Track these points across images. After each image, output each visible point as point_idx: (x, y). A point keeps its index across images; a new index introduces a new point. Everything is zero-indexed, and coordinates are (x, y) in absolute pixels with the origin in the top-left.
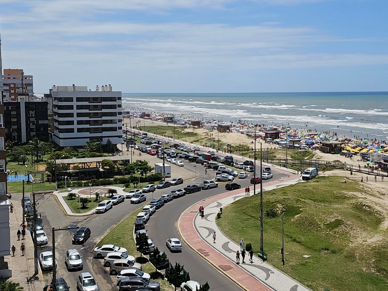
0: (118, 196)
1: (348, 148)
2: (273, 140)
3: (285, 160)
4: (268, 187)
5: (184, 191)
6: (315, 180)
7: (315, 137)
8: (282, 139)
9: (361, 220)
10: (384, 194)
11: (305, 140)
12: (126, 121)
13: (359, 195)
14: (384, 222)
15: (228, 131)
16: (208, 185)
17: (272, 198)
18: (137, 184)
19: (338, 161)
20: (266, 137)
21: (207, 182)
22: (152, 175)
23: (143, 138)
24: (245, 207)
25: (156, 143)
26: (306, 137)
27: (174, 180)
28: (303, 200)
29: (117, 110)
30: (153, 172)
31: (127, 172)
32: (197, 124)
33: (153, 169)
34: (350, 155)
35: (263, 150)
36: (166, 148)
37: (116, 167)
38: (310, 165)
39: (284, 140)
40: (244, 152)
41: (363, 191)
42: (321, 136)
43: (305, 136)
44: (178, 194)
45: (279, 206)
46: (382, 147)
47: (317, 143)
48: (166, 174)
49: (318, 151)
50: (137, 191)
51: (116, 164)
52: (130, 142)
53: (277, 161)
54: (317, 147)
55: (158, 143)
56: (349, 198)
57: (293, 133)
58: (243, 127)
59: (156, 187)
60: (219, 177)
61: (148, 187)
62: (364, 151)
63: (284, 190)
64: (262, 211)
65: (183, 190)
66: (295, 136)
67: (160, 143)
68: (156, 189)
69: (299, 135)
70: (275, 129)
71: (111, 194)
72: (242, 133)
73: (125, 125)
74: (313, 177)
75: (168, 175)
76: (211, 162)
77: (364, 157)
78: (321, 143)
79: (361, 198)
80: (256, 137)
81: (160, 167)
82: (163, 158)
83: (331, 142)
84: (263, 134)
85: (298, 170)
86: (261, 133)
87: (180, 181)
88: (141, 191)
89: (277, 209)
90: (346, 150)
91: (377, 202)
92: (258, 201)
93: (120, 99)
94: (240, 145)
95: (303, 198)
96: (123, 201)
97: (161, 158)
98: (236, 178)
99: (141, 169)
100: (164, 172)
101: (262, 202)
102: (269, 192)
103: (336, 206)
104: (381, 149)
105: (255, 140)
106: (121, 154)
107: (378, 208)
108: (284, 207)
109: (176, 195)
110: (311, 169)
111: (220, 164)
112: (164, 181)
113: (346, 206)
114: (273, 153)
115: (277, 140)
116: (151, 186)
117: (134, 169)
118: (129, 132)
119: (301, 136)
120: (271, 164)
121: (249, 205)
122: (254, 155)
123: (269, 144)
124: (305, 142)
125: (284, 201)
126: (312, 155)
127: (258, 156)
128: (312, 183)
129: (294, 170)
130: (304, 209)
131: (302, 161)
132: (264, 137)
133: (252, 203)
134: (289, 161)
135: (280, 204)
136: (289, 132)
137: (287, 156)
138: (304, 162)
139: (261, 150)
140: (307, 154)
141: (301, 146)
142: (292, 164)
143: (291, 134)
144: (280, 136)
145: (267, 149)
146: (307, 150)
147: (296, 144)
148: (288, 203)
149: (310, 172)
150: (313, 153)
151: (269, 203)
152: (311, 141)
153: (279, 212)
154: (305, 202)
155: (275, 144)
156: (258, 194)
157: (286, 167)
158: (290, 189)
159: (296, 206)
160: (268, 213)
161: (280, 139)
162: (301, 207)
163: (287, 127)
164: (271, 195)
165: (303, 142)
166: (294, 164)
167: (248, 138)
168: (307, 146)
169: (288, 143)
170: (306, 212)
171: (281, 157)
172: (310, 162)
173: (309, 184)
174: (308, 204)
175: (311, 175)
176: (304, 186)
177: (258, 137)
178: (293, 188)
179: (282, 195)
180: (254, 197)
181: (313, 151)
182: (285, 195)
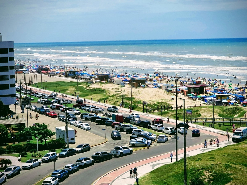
0: (12, 167)
2: (197, 95)
3: (211, 119)
4: (194, 151)
5: (92, 159)
8: (207, 93)
12: (19, 76)
15: (143, 85)
16: (121, 151)
17: (197, 164)
18: (35, 152)
20: (189, 92)
21: (119, 149)
22: (53, 141)
23: (41, 97)
24: (165, 177)
25: (56, 102)
26: (235, 91)
27: (79, 146)
28: (234, 166)
29: (9, 64)
30: (54, 137)
31: (22, 138)
32: (105, 78)
33: (54, 134)
35: (186, 108)
36: (69, 109)
37: (9, 132)
38: (241, 124)
39: (210, 95)
40: (163, 111)
43: (234, 90)
44: (85, 164)
45: (206, 173)
48: (70, 139)
50: (35, 161)
51: (9, 129)
52: (25, 102)
53: (202, 121)
55: (59, 103)
58: (161, 80)
59: (58, 155)
60: (133, 141)
61: (48, 155)
63: (211, 155)
64: (186, 180)
65: (90, 158)
66: (222, 90)
67: (61, 102)
68: (58, 158)
69: (228, 88)
70: (199, 83)
71: (4, 165)
72: (160, 88)
73: (19, 82)
74: (245, 138)
75: (72, 141)
76: (124, 124)
80: (177, 92)
81: (63, 131)
82: (66, 121)
84: (185, 89)
85: (227, 130)
86: (182, 88)
87: (87, 148)
88: (40, 160)
89: (204, 177)
92: (181, 169)
93: (12, 50)
94: (159, 103)
95: (234, 164)
96: (19, 173)
97: (63, 121)
98: (155, 143)
99: (39, 134)
100: (67, 137)
101: (185, 170)
102: (193, 158)
105: (177, 96)
106: (14, 116)
108: (211, 175)
109: (83, 165)
110: (242, 129)
111: (134, 126)
112: (68, 147)
114: (197, 111)
115: (202, 95)
116: (52, 155)
117: (30, 134)
118: (23, 90)
119: (229, 90)
120: (195, 124)
121: (170, 174)
122: (175, 115)
123: (193, 101)
124: (234, 98)
125: (212, 167)
126: (243, 112)
127: (181, 115)
128: (243, 145)
129: (223, 130)
130: (235, 176)
131: (232, 119)
132: (186, 92)
133: (174, 171)
134: (216, 121)
135: (207, 172)
136: (216, 85)
137: (214, 114)
138: (234, 121)
139: (184, 108)
140: (238, 111)
141: (230, 102)
142: (220, 123)
143: (218, 88)
144: (205, 91)
145: (190, 106)
146: (237, 107)
147: (224, 99)
148: (216, 169)
149: (242, 132)
150: (244, 110)
151: (194, 171)
152: (241, 96)
153: (205, 181)
154: (236, 168)
155: (199, 101)
156: (181, 160)
157: (213, 127)
158: (219, 153)
159: (226, 173)
160: (193, 182)
161: (205, 94)
162: (231, 174)
163: (213, 80)
164: (196, 161)
165: (232, 97)
166: (222, 124)
167: (168, 94)
168: (236, 102)
169: (214, 98)
170: (238, 180)
171: (207, 115)
172: (240, 121)
173: (240, 146)
174: (240, 170)
175: (242, 135)
176: (235, 149)
177: (180, 93)
178: (221, 152)
179: (209, 160)
180: (176, 165)
181: (244, 107)
182: (213, 161)
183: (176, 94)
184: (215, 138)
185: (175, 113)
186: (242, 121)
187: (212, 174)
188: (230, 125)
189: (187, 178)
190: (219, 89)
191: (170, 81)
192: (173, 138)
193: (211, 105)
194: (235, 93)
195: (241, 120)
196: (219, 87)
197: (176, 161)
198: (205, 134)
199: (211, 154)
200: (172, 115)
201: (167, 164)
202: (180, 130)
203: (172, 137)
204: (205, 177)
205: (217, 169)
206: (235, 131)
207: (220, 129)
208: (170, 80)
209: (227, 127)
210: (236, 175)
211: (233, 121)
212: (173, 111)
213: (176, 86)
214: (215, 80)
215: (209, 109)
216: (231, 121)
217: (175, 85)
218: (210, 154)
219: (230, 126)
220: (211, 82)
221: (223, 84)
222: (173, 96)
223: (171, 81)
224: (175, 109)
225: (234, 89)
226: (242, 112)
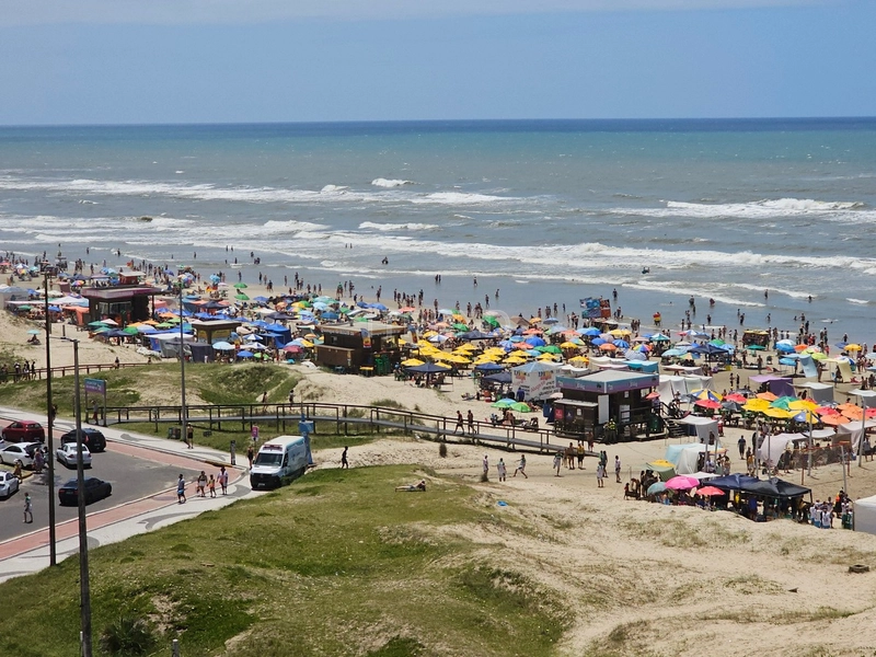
1: (427, 349)
2: (122, 326)
3: (177, 409)
4: (111, 527)
6: (302, 486)
7: (296, 307)
8: (161, 320)
9: (488, 631)
10: (569, 525)
11: (257, 322)
13: (475, 533)
14: (573, 632)
17: (128, 574)
19: (388, 403)
20: (94, 313)
26: (257, 310)
28: (259, 571)
34: (432, 377)
35: (83, 372)
38: (281, 425)
39: (172, 326)
41: (489, 519)
42: (318, 305)
43: (254, 306)
45: (161, 604)
46: (557, 339)
47: (303, 333)
49: (307, 367)
53: (145, 417)
54: (306, 350)
56: (439, 550)
57: (206, 295)
62: (489, 356)
63: (176, 538)
64: (88, 631)
66: (213, 308)
69: (232, 300)
70: (132, 281)
74: (294, 472)
77: (490, 382)
78: (317, 331)
79: (485, 546)
80: (50, 317)
83: (358, 327)
84: (79, 304)
85: (233, 448)
86: (70, 300)
89: (154, 618)
90: (418, 357)
91: (544, 556)
92: (69, 593)
95: (257, 564)
101: (85, 595)
102: (114, 551)
103: (392, 584)
104: (552, 348)
105: (48, 329)
107: (547, 580)
108: (179, 609)
110: (284, 441)
113: (427, 582)
114: (124, 382)
115: (141, 327)
119: (237, 306)
120: (120, 428)
121: (29, 612)
122: (43, 396)
123: (107, 346)
124: (256, 332)
125: (181, 581)
126: (286, 383)
127: (65, 397)
128: (290, 497)
129: (217, 448)
130: (263, 606)
131: (248, 409)
132: (83, 314)
133: (44, 603)
134: (193, 415)
135: (165, 598)
136: (190, 291)
137: (187, 390)
138: (257, 414)
139: (77, 372)
140: (268, 380)
141: (242, 347)
142: (208, 425)
143: (198, 299)
144: (151, 311)
145: (99, 366)
146: (265, 364)
147: (220, 339)
148: (195, 587)
149: (283, 452)
150: (291, 374)
151: (116, 597)
152: (279, 326)
153: (159, 632)
154: (266, 581)
155: (131, 346)
156: (69, 560)
157: (182, 437)
158: (204, 529)
159: (229, 598)
160: (115, 636)
161: (154, 323)
162: (250, 601)
163: (181, 272)
164: (122, 562)
165: (247, 331)
166: (216, 426)
167: (15, 323)
168: (262, 346)
169: (185, 336)
170: (273, 620)
171: (161, 396)
172: (277, 413)
173: (279, 502)
174: (278, 585)
175: (285, 465)
176: (261, 515)
177: (60, 318)
178: (214, 525)
179: (170, 556)
180: (49, 578)
181: (288, 366)
182: (183, 557)
183: (47, 324)
184: (191, 478)
185: (43, 390)
186: (284, 414)
187: (181, 606)
188: (244, 431)
189: (93, 626)
190: (202, 302)
191: (21, 277)
192: (38, 480)
193: (175, 360)
194: (259, 316)
195: (280, 410)
196: (202, 296)
197: (48, 564)
198: (155, 464)
199: (179, 535)
200: (34, 398)
201: (17, 576)
202: (64, 453)
203: (35, 478)
204: (158, 617)
205: (199, 585)
206: (261, 451)
207: (209, 445)
208: (24, 271)
209: (230, 436)
210: (267, 602)
211: (251, 415)
212: (35, 384)
213: (46, 295)
214: (188, 270)
215: (168, 374)
216: (247, 415)
217: (42, 291)
218: (173, 535)
219: (244, 435)
220: (174, 281)
221: (215, 287)
222: (36, 331)
223: (26, 278)
224: (44, 375)
225: (256, 302)
226: (282, 382)
